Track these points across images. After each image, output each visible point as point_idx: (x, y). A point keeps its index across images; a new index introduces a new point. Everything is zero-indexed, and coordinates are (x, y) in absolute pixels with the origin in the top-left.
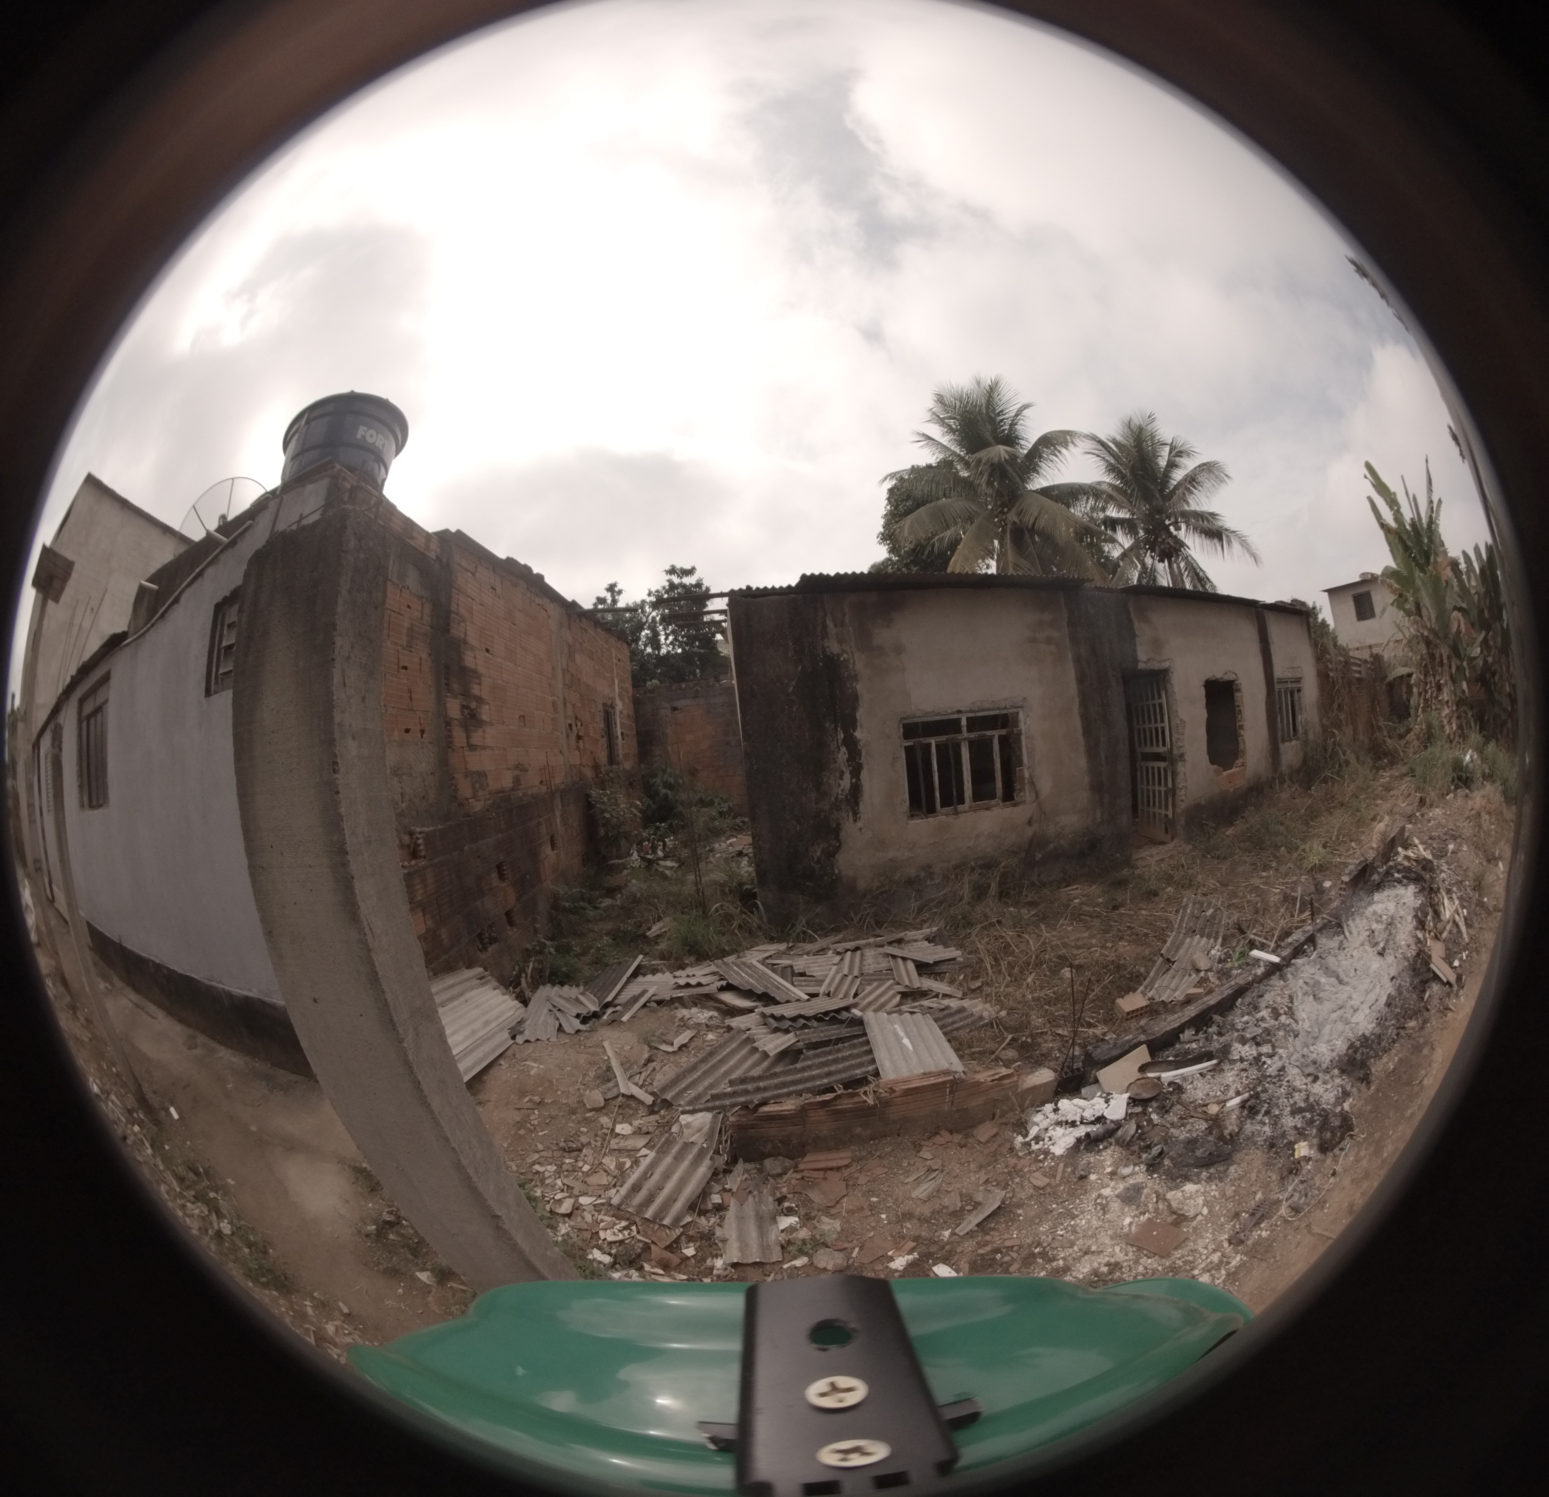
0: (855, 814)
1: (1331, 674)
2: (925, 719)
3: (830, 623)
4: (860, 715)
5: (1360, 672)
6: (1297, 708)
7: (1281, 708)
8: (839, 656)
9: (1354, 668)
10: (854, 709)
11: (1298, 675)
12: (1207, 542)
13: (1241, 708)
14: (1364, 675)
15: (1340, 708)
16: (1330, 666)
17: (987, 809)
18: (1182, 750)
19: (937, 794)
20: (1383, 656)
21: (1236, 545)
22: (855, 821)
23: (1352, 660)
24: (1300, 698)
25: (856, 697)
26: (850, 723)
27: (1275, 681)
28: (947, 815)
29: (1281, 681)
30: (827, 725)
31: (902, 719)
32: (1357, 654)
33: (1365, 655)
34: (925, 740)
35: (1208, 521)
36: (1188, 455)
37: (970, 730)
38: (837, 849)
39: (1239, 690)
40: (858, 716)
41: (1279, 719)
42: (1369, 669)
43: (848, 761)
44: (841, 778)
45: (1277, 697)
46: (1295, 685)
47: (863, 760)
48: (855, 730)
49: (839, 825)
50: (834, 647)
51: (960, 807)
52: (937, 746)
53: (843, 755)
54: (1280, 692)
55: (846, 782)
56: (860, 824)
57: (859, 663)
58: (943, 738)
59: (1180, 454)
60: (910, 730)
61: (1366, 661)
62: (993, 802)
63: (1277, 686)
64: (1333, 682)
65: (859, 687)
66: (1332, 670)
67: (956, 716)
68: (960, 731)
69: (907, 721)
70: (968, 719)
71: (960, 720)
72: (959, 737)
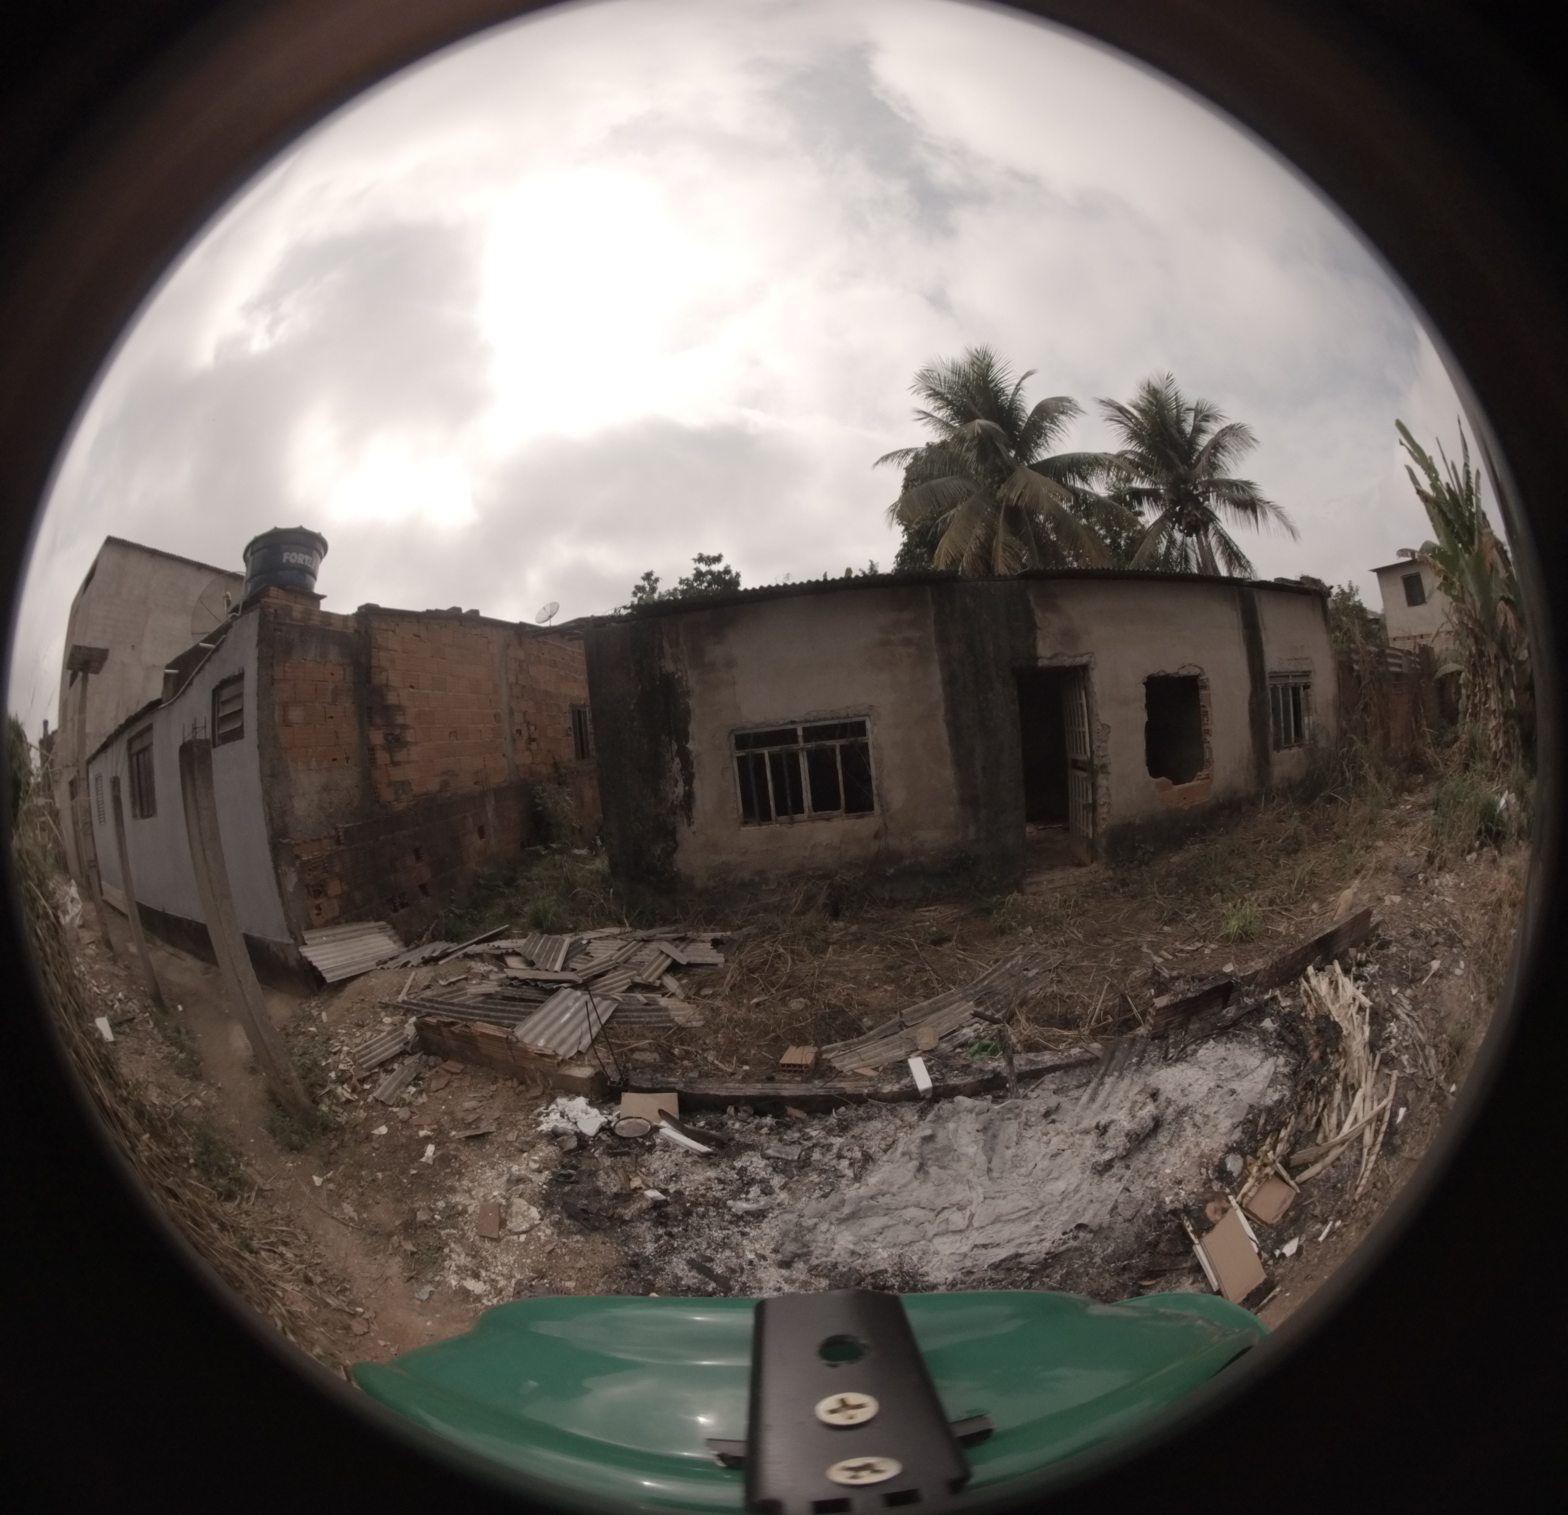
0: (689, 818)
1: (1356, 667)
2: (756, 733)
3: (666, 645)
4: (692, 728)
5: (1400, 666)
6: (1303, 706)
7: (1275, 710)
8: (673, 674)
9: (1390, 660)
10: (687, 723)
11: (1305, 668)
12: (1240, 514)
13: (1208, 709)
14: (1405, 670)
15: (1366, 709)
16: (1354, 657)
17: (828, 820)
18: (1104, 760)
19: (772, 803)
20: (1432, 649)
21: (1271, 516)
22: (689, 825)
23: (1388, 651)
24: (1307, 696)
25: (687, 712)
26: (683, 736)
27: (1267, 676)
28: (781, 824)
29: (1275, 675)
30: (663, 737)
31: (732, 731)
32: (1398, 645)
33: (1408, 646)
34: (758, 751)
35: (1243, 490)
36: (1216, 419)
37: (806, 740)
38: (675, 850)
39: (1205, 687)
40: (690, 730)
41: (1271, 721)
42: (1412, 662)
43: (681, 770)
44: (676, 786)
45: (1270, 696)
46: (1302, 681)
47: (695, 770)
48: (687, 742)
49: (675, 828)
50: (669, 666)
51: (798, 817)
52: (771, 756)
53: (676, 765)
54: (1274, 689)
55: (680, 790)
56: (694, 828)
57: (691, 679)
58: (776, 749)
59: (1206, 418)
60: (742, 741)
61: (1409, 653)
62: (835, 813)
63: (1268, 682)
64: (1358, 677)
65: (691, 702)
66: (1357, 662)
67: (790, 727)
68: (795, 741)
69: (739, 733)
70: (804, 729)
71: (795, 730)
72: (795, 747)
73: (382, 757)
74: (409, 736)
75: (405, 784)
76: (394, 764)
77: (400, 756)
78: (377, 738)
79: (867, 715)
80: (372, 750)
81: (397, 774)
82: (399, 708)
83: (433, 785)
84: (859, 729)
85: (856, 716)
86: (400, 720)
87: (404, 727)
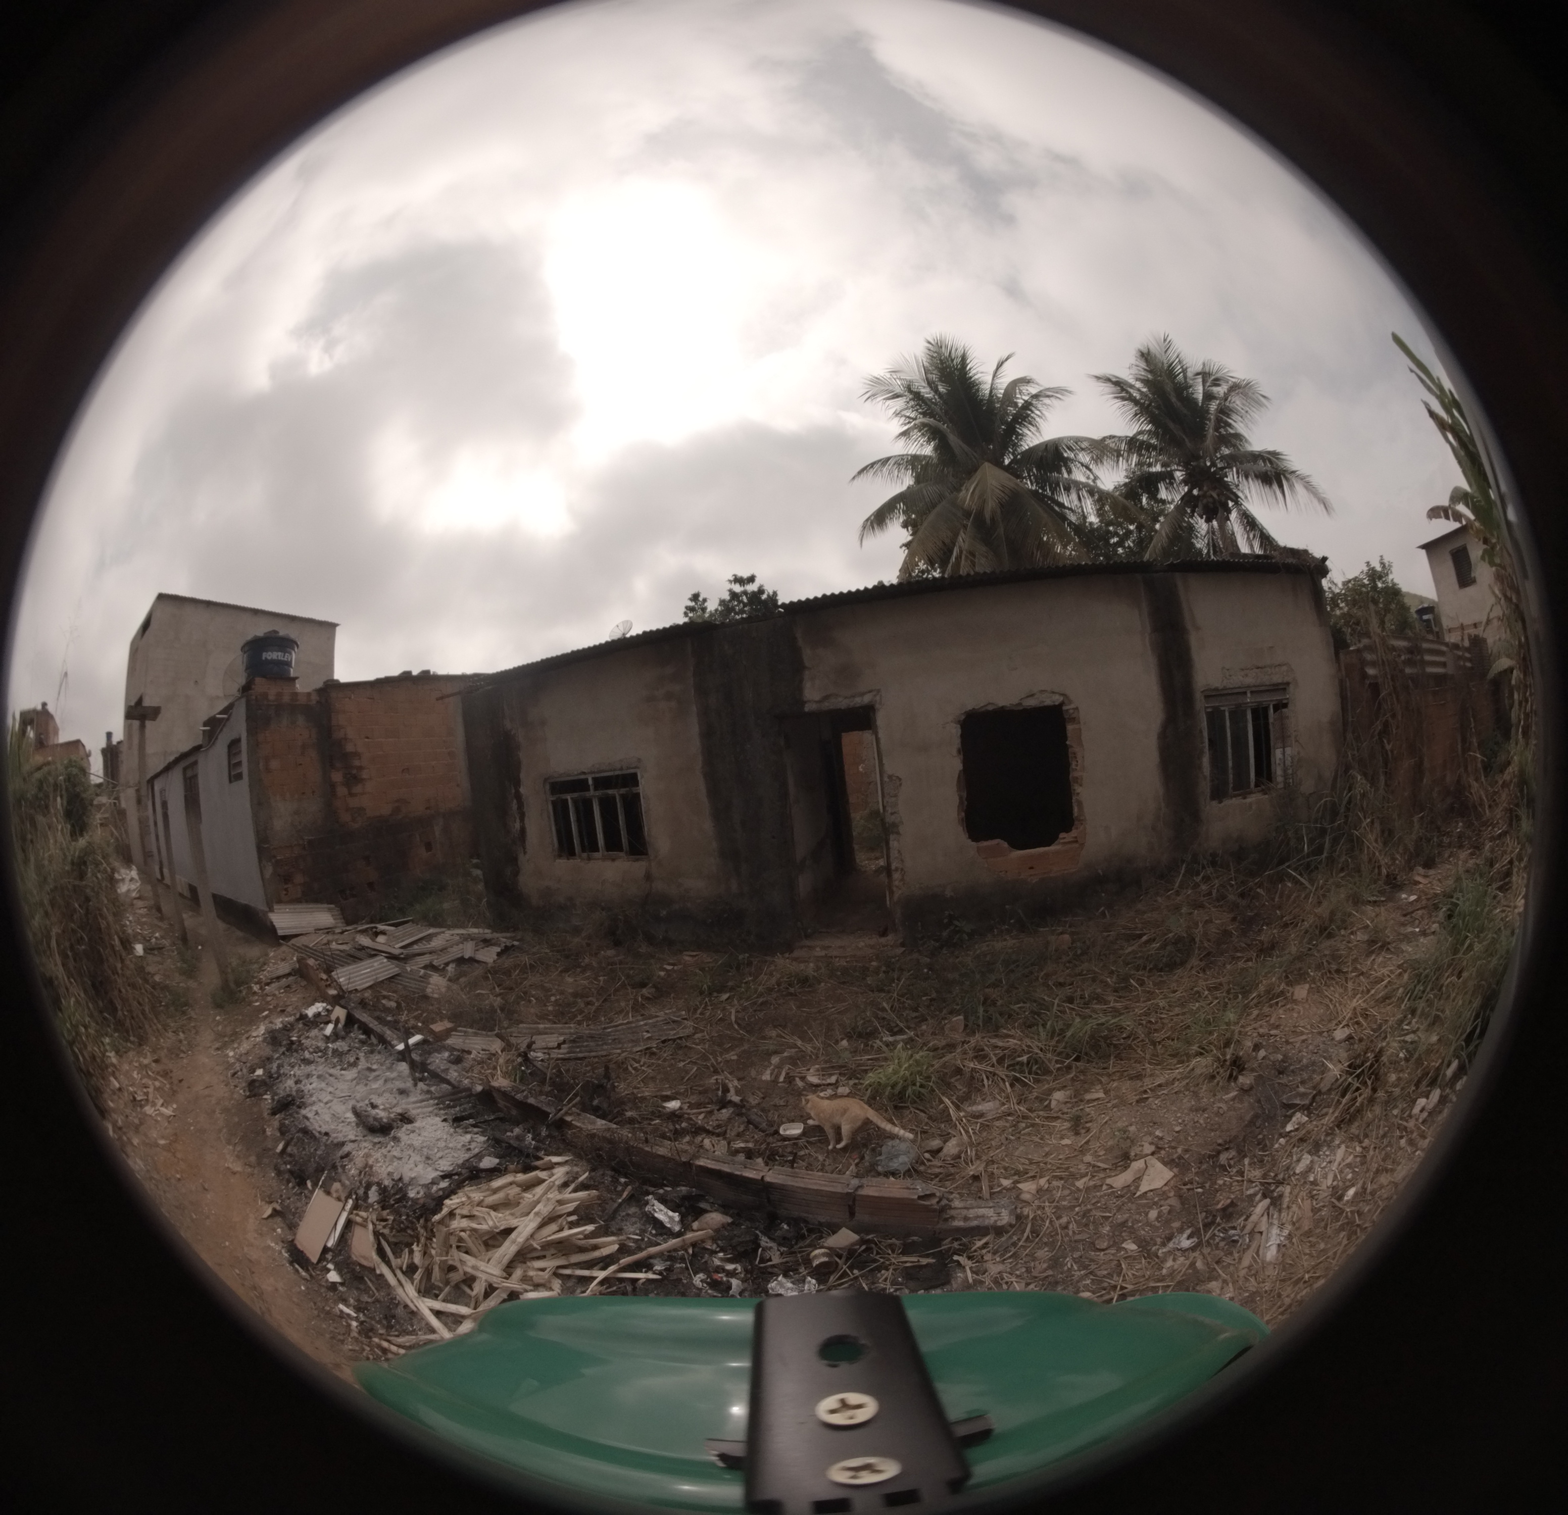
0: (524, 848)
2: (563, 779)
4: (522, 775)
8: (511, 731)
10: (519, 772)
11: (1277, 679)
12: (1264, 489)
17: (616, 860)
19: (576, 841)
20: (1485, 640)
21: (1298, 487)
22: (525, 854)
24: (1281, 717)
26: (517, 782)
27: (1198, 695)
28: (584, 860)
29: (1216, 693)
30: (506, 784)
31: (548, 779)
34: (564, 796)
36: (1219, 380)
37: (596, 789)
38: (518, 873)
39: (1073, 719)
40: (521, 777)
41: (1206, 758)
43: (517, 809)
44: (515, 821)
45: (1203, 722)
46: (1271, 698)
47: (525, 809)
48: (520, 787)
49: (517, 855)
50: (508, 725)
51: (595, 855)
52: (575, 801)
53: (514, 805)
54: (1213, 710)
55: (517, 825)
56: (528, 857)
57: (521, 736)
58: (576, 795)
60: (553, 788)
62: (621, 854)
63: (1201, 704)
65: (521, 755)
67: (582, 777)
68: (588, 789)
69: (552, 781)
70: (594, 779)
71: (587, 780)
72: (587, 794)
73: (341, 791)
74: (365, 775)
75: (361, 810)
76: (351, 795)
77: (358, 789)
78: (337, 777)
79: (636, 767)
80: (333, 786)
81: (354, 803)
82: (356, 755)
83: (386, 810)
84: (631, 780)
85: (628, 768)
86: (357, 763)
87: (360, 768)
